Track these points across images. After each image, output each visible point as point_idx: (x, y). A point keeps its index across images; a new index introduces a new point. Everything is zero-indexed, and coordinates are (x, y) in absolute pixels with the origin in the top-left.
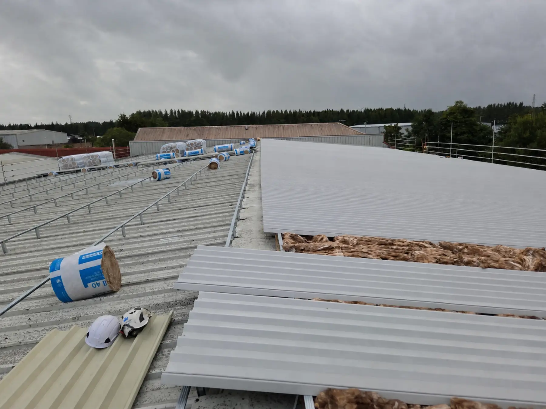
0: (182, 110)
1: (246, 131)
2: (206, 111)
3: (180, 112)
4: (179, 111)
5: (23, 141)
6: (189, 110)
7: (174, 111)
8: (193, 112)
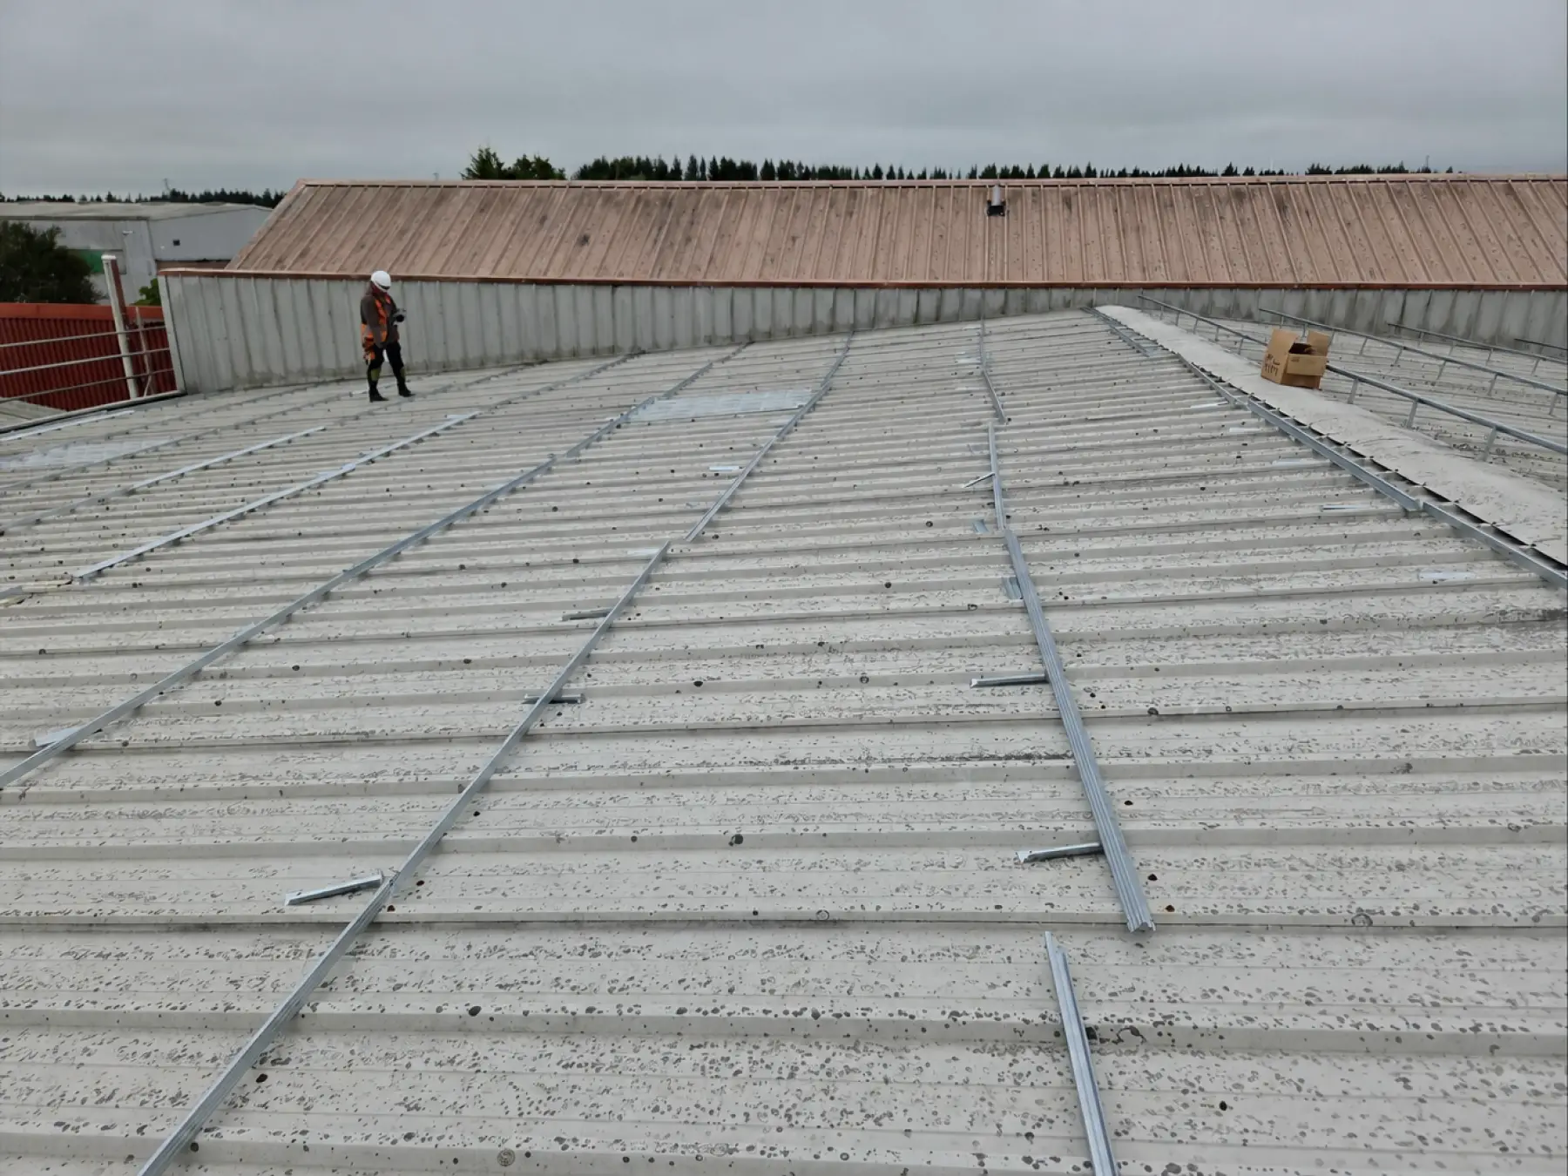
0: (723, 160)
1: (997, 219)
2: (796, 164)
3: (719, 163)
4: (714, 163)
5: (177, 243)
6: (746, 161)
7: (699, 163)
8: (755, 168)
